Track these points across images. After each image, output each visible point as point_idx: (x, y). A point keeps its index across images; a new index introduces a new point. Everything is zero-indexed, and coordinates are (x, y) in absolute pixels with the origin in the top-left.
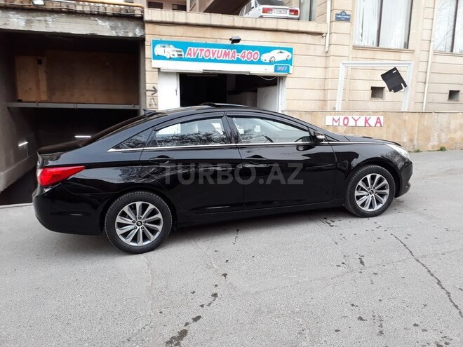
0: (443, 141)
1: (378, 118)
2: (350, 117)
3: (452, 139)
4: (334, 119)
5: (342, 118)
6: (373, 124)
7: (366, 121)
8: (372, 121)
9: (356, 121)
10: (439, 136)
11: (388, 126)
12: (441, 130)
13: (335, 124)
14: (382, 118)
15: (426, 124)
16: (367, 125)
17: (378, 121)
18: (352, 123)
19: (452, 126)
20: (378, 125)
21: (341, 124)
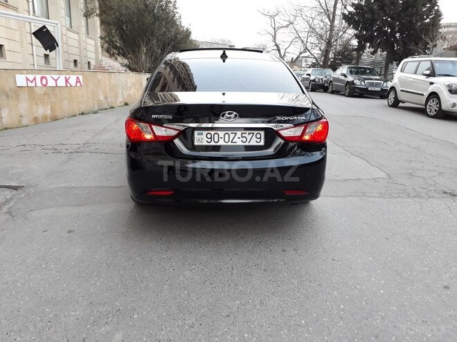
0: (125, 97)
1: (78, 78)
2: (48, 77)
3: (130, 95)
4: (27, 79)
5: (38, 77)
6: (74, 84)
7: (67, 81)
8: (73, 80)
9: (56, 81)
10: (123, 93)
11: (87, 86)
12: (123, 88)
13: (30, 84)
14: (81, 77)
15: (113, 82)
16: (68, 85)
17: (78, 81)
18: (51, 83)
19: (129, 85)
20: (78, 84)
21: (39, 84)
